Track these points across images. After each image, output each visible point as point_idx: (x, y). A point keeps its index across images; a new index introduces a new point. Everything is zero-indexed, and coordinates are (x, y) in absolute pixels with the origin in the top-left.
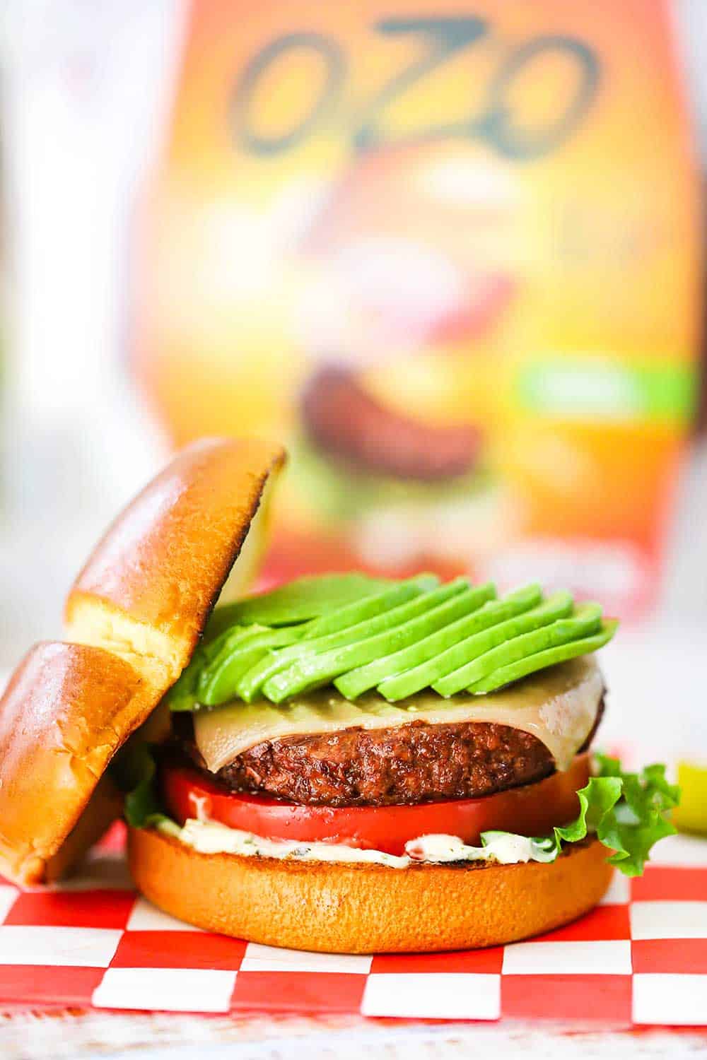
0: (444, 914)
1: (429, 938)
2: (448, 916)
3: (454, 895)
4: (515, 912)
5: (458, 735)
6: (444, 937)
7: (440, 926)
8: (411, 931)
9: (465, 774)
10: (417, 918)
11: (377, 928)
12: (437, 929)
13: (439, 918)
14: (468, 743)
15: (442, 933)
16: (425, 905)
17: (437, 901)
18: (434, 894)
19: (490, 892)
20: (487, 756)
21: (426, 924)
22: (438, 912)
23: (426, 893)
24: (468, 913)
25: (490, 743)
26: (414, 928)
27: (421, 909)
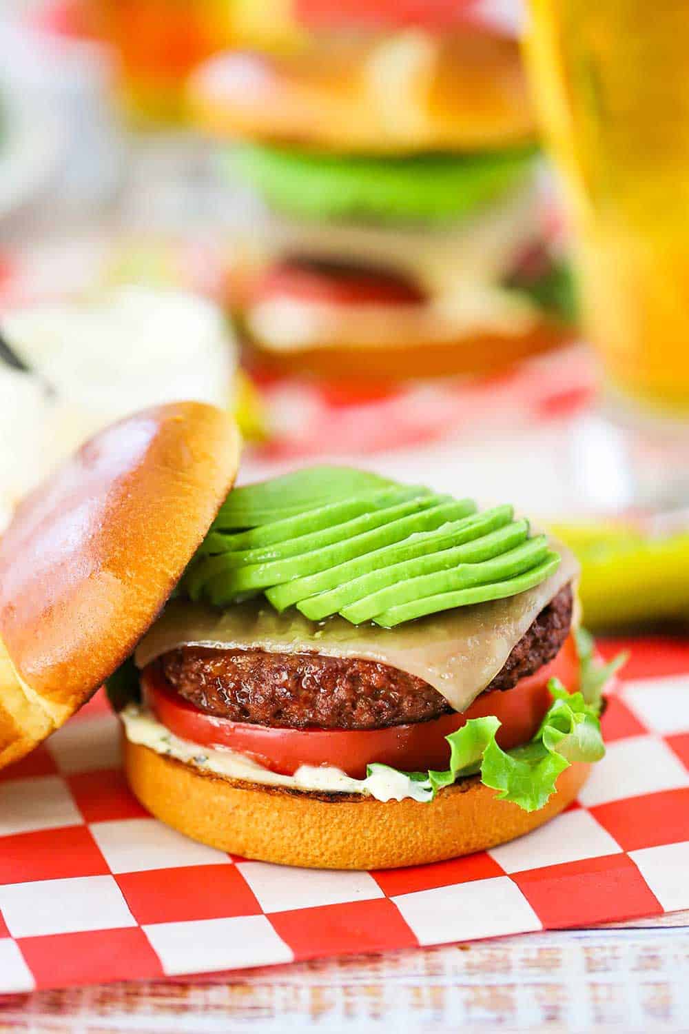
0: (325, 838)
1: (310, 858)
2: (329, 839)
3: (336, 821)
4: (401, 842)
5: (344, 670)
6: (324, 858)
7: (319, 847)
8: (292, 849)
9: (348, 709)
10: (298, 838)
11: (262, 841)
12: (317, 850)
13: (320, 841)
14: (354, 679)
15: (322, 854)
16: (307, 827)
17: (318, 824)
18: (314, 818)
19: (373, 820)
20: (373, 692)
21: (307, 844)
22: (319, 834)
23: (307, 816)
24: (349, 838)
25: (375, 679)
26: (295, 847)
27: (303, 830)
